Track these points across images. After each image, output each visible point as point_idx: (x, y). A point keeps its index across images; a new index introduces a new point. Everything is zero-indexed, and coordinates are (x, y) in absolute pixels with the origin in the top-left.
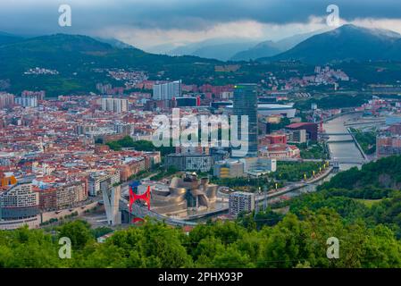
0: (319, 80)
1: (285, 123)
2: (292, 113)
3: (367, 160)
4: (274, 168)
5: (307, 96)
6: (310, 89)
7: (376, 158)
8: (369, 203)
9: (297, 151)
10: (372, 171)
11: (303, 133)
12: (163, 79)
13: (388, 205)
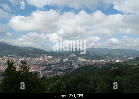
0: (72, 56)
1: (67, 62)
2: (68, 61)
3: (79, 67)
4: (66, 68)
5: (70, 58)
6: (70, 57)
7: (80, 67)
8: (80, 73)
9: (69, 66)
10: (80, 69)
11: (70, 64)
12: (50, 55)
13: (82, 74)
